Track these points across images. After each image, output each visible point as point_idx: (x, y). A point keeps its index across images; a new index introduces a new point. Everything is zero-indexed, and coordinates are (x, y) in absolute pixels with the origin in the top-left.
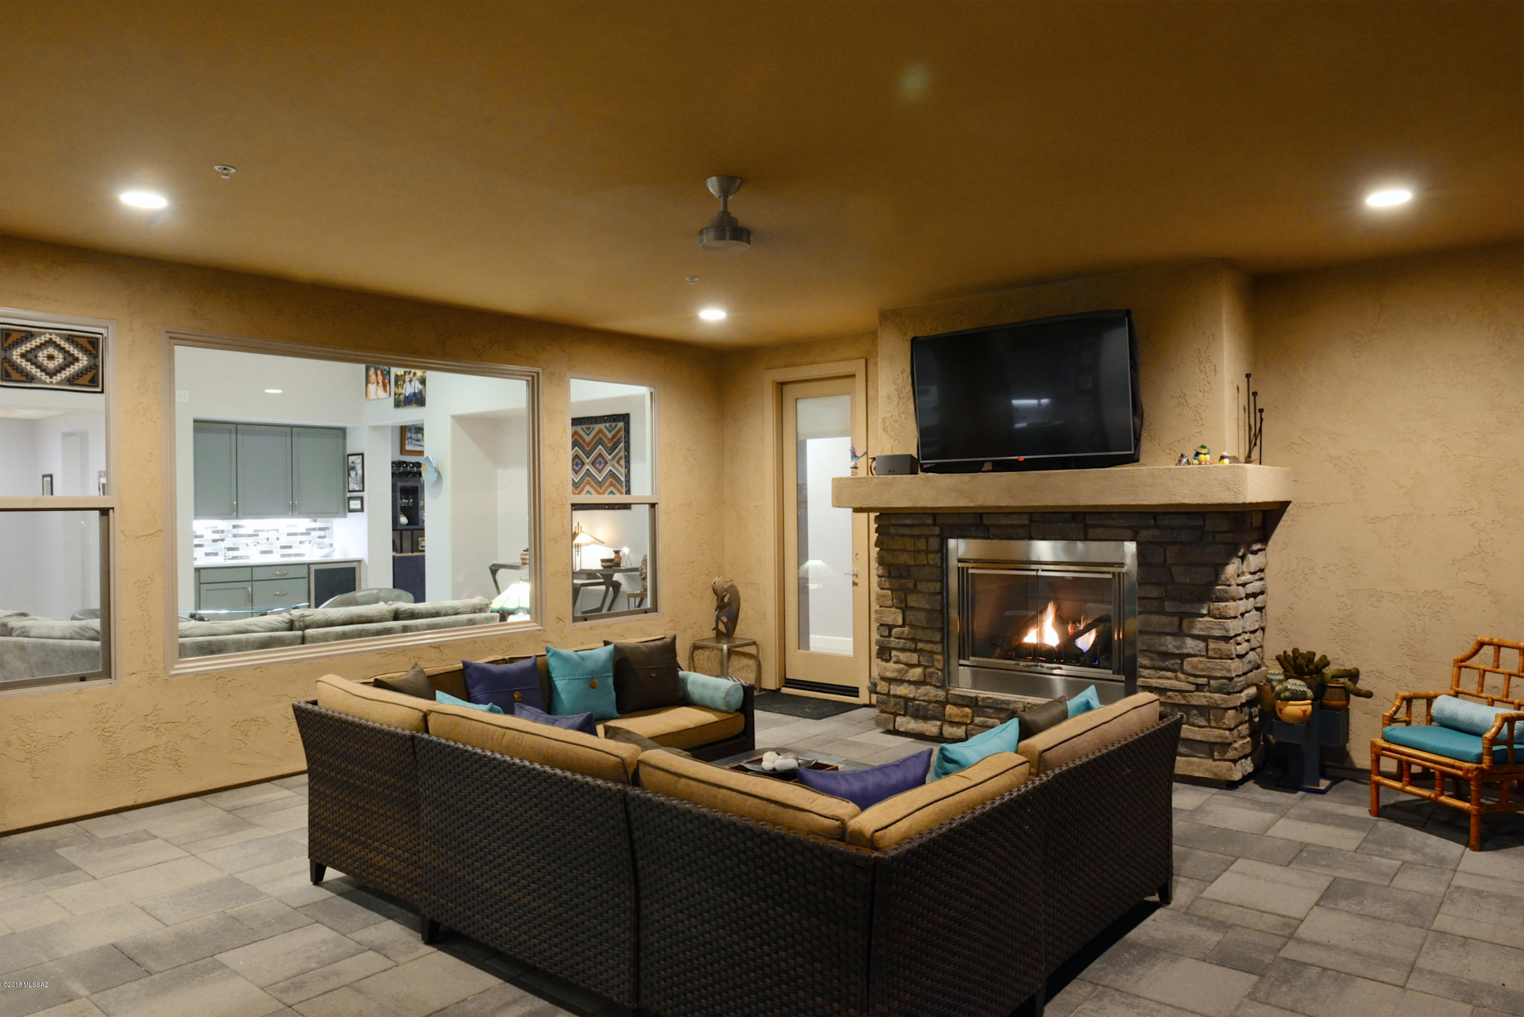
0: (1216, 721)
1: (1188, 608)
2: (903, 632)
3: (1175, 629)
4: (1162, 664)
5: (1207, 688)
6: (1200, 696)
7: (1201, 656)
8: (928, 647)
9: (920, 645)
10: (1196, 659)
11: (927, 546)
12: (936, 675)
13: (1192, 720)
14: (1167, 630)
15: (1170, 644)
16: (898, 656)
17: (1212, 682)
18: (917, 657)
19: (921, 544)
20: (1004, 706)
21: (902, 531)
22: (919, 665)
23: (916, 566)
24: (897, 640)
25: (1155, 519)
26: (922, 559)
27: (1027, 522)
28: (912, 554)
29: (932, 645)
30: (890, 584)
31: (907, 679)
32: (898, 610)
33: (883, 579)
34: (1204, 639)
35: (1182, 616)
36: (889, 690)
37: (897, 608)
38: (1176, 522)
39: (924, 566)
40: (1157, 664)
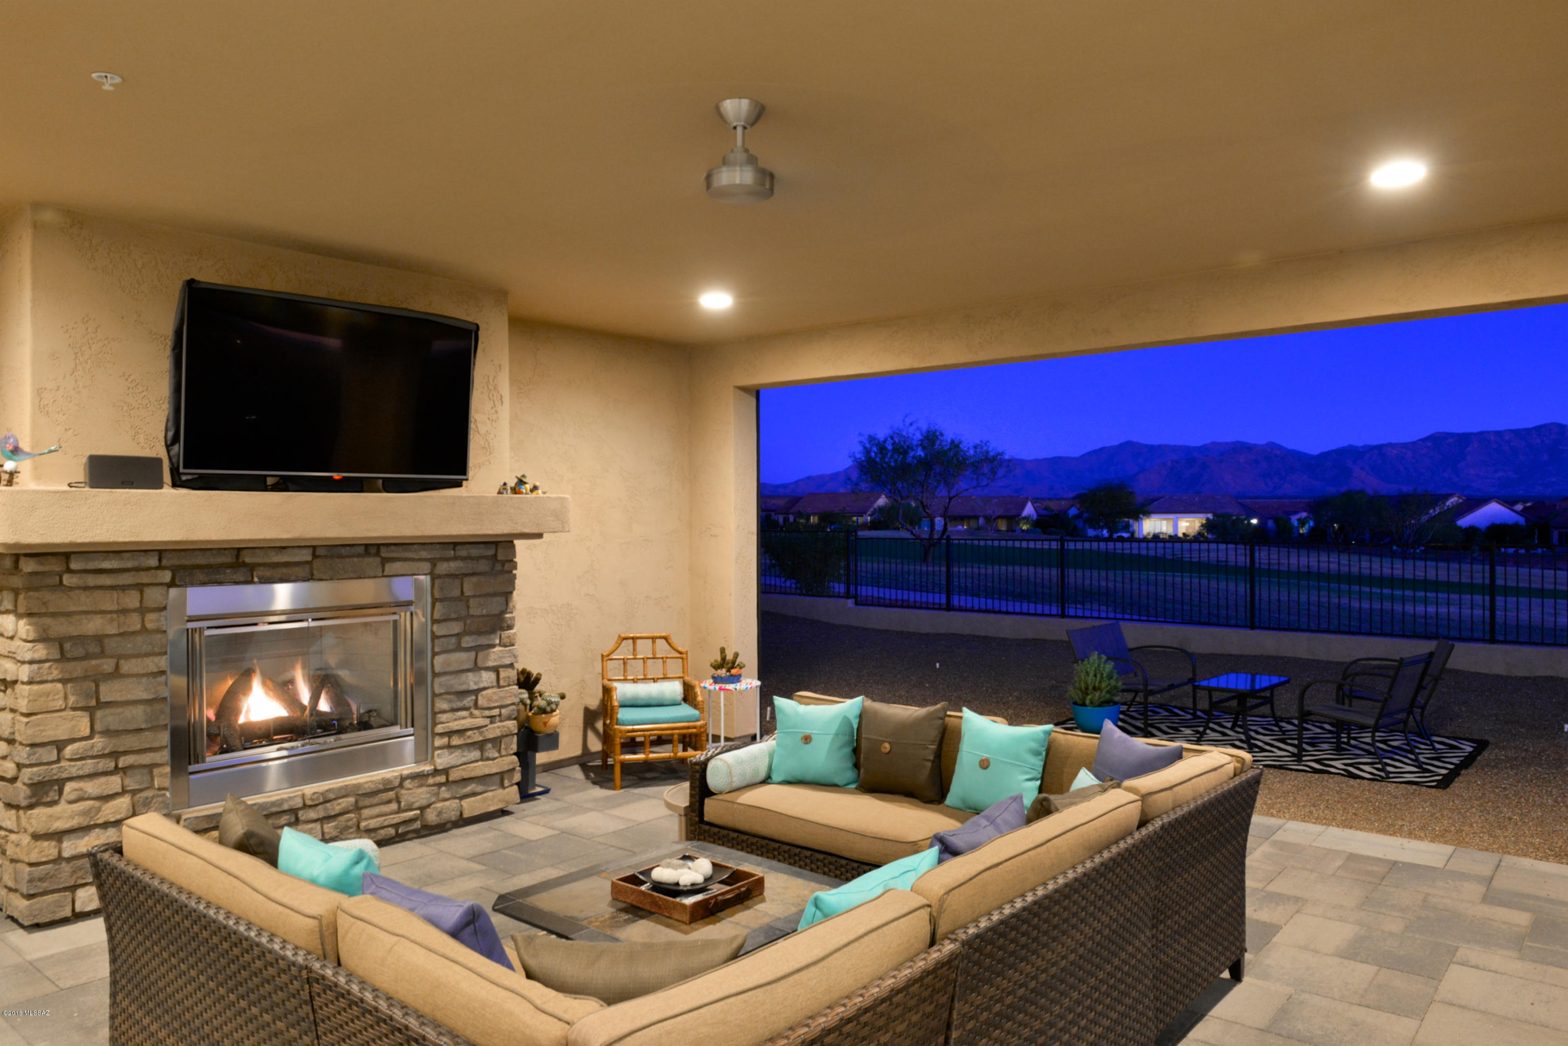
0: (506, 749)
1: (483, 640)
2: (92, 747)
3: (470, 665)
4: (460, 704)
5: (498, 718)
6: (494, 728)
7: (492, 687)
8: (146, 759)
9: (123, 762)
10: (489, 691)
11: (141, 601)
12: (161, 799)
13: (486, 754)
14: (466, 667)
15: (471, 681)
16: (81, 789)
17: (503, 711)
18: (119, 781)
19: (131, 600)
20: (274, 809)
21: (92, 580)
22: (124, 792)
23: (121, 635)
24: (78, 763)
25: (454, 550)
26: (134, 622)
27: (309, 558)
28: (115, 616)
29: (152, 754)
30: (61, 672)
31: (100, 821)
32: (79, 713)
33: (47, 665)
34: (496, 670)
35: (478, 649)
36: (60, 852)
37: (74, 709)
38: (475, 552)
39: (134, 633)
40: (455, 706)
